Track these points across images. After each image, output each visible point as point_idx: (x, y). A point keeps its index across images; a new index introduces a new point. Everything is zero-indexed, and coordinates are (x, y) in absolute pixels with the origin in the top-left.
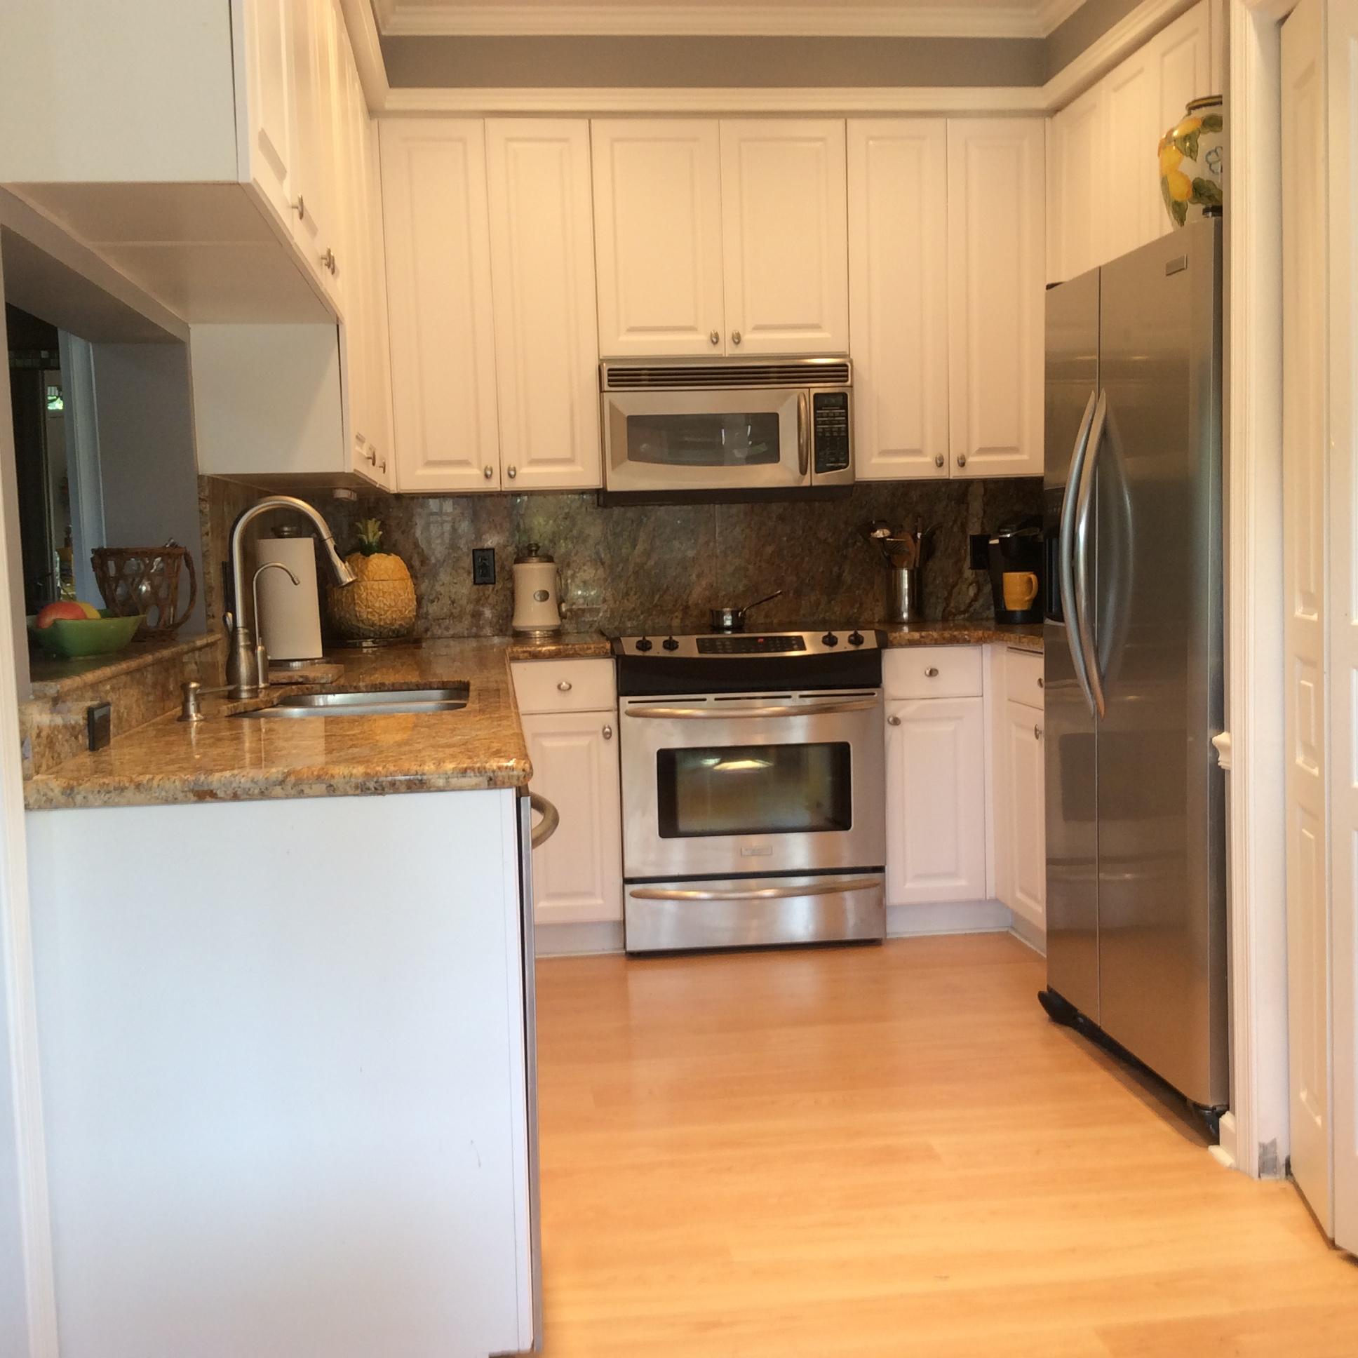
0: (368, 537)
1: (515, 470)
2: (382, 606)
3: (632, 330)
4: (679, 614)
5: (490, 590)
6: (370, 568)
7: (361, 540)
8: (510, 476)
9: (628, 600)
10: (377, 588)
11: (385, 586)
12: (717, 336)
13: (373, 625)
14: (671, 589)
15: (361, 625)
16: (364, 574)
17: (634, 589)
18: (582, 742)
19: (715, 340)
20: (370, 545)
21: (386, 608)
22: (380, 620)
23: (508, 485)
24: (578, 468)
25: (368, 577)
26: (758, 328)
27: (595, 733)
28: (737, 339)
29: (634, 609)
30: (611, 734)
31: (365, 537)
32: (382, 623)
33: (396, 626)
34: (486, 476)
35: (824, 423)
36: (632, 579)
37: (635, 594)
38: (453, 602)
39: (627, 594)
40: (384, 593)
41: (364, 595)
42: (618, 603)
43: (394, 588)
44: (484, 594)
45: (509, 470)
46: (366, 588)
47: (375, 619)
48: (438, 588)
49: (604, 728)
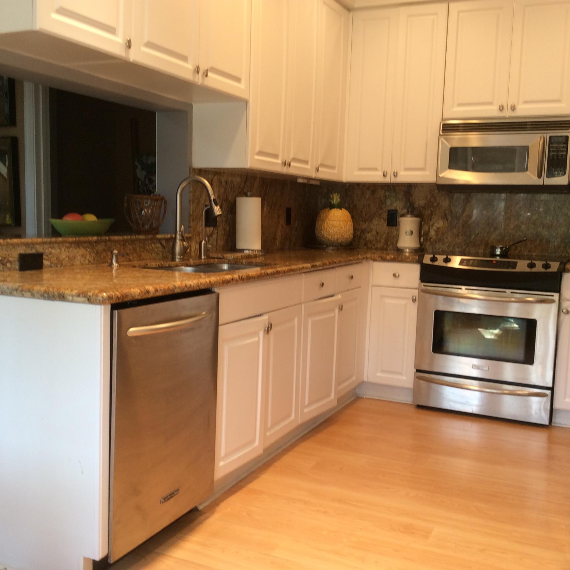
0: (333, 201)
1: (397, 173)
2: (333, 231)
3: (460, 105)
4: (483, 247)
5: (394, 229)
6: (330, 215)
7: (331, 203)
8: (394, 176)
9: (458, 238)
10: (331, 224)
11: (335, 223)
12: (503, 107)
13: (329, 240)
14: (480, 234)
15: (324, 240)
16: (327, 217)
17: (461, 233)
18: (403, 302)
19: (501, 109)
20: (334, 204)
21: (334, 233)
22: (332, 238)
23: (394, 180)
24: (427, 173)
25: (328, 219)
26: (526, 102)
27: (407, 298)
28: (513, 108)
29: (461, 243)
30: (415, 300)
31: (332, 202)
32: (333, 239)
33: (340, 241)
34: (384, 175)
35: (553, 151)
36: (461, 228)
37: (462, 235)
38: (377, 233)
39: (458, 235)
40: (334, 226)
41: (326, 226)
42: (453, 239)
43: (339, 224)
44: (391, 231)
45: (394, 172)
46: (327, 223)
47: (330, 237)
48: (371, 226)
49: (413, 297)
